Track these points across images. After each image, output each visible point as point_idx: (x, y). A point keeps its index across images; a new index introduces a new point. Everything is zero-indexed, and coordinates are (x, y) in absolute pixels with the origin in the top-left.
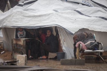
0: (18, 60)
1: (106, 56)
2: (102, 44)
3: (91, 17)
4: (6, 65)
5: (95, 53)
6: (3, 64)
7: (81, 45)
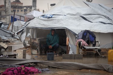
0: (18, 54)
1: (104, 52)
2: (99, 42)
3: (93, 22)
4: (7, 57)
5: (94, 50)
6: (5, 57)
7: (81, 42)
